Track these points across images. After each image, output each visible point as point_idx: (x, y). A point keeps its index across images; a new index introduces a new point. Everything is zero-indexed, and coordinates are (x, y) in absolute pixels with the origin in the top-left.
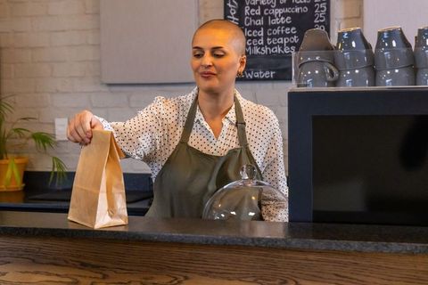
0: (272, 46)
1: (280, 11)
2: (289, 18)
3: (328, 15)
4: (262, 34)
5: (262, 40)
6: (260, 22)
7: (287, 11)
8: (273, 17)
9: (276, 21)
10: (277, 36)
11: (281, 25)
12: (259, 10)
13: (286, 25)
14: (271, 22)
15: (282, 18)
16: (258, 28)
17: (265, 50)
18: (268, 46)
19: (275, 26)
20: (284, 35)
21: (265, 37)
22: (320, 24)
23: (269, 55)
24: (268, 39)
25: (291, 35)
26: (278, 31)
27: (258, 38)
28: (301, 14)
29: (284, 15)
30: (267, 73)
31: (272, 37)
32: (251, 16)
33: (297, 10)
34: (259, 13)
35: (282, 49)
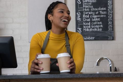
0: (93, 28)
1: (96, 16)
2: (99, 19)
3: (113, 18)
4: (90, 24)
5: (90, 26)
6: (89, 20)
7: (98, 16)
8: (93, 18)
9: (95, 20)
10: (95, 25)
11: (96, 21)
12: (88, 16)
13: (98, 21)
14: (93, 20)
15: (97, 19)
16: (88, 22)
17: (91, 30)
18: (92, 28)
19: (94, 22)
20: (98, 25)
21: (91, 25)
22: (110, 21)
23: (92, 32)
24: (92, 26)
25: (100, 25)
26: (95, 23)
27: (88, 25)
28: (103, 18)
29: (98, 18)
30: (92, 38)
31: (93, 25)
32: (85, 18)
33: (102, 16)
34: (88, 17)
35: (97, 29)
